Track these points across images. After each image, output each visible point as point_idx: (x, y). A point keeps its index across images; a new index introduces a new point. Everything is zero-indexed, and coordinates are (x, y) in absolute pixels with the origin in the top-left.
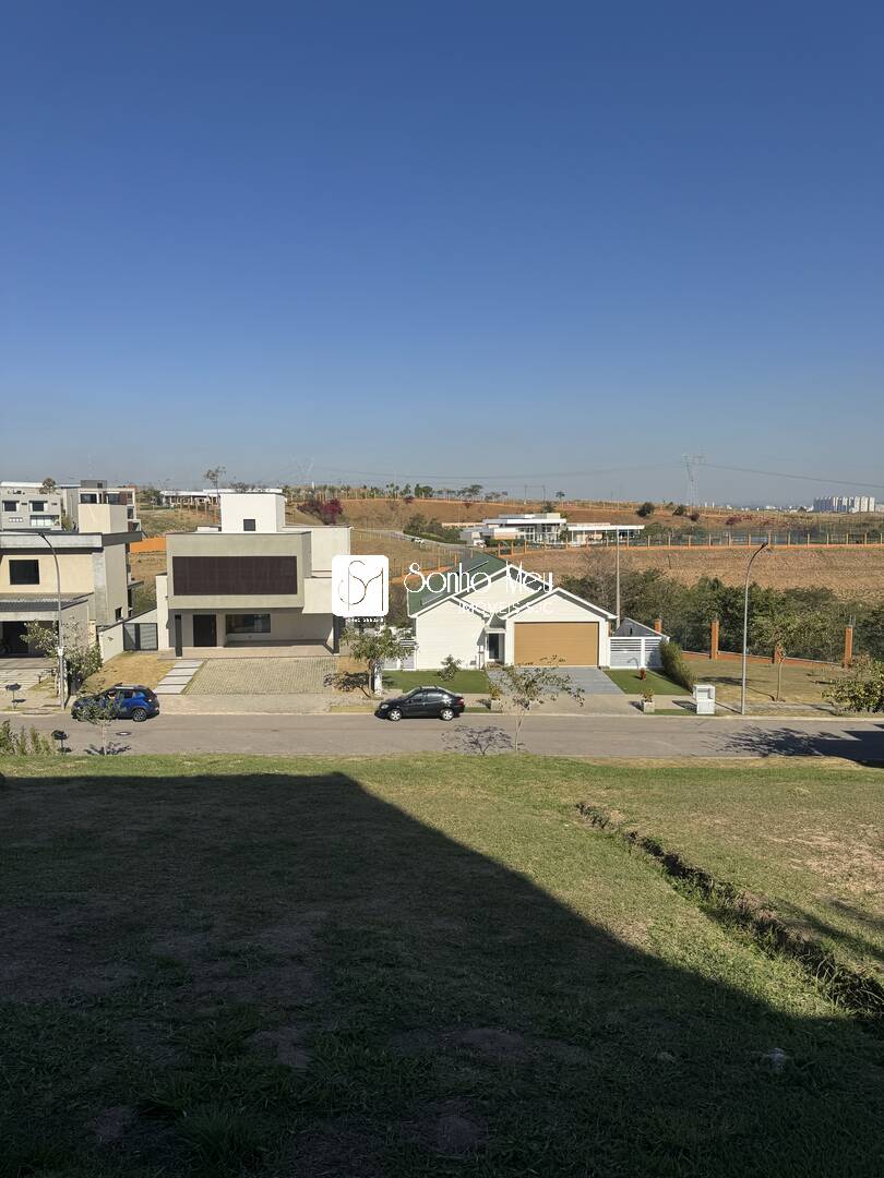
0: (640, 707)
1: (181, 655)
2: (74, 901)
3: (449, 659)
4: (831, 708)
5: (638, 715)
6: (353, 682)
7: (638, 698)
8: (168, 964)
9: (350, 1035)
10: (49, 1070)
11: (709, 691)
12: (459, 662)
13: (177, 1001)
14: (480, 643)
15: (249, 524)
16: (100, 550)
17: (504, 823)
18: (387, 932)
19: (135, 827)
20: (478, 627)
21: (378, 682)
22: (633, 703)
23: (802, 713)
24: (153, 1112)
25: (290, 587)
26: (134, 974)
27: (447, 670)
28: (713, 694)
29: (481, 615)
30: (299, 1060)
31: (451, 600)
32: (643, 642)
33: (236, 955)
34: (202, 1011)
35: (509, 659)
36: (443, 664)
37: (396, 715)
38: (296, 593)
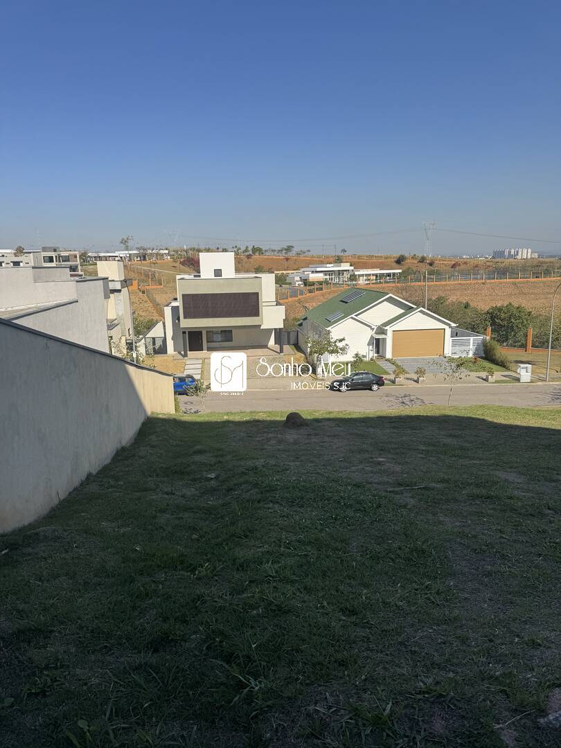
0: (486, 380)
1: (187, 356)
3: (357, 355)
5: (486, 384)
7: (484, 375)
11: (526, 368)
12: (364, 356)
14: (369, 345)
15: (218, 273)
16: (119, 291)
20: (368, 334)
22: (478, 377)
25: (255, 311)
27: (355, 362)
28: (530, 370)
29: (370, 326)
31: (352, 318)
32: (471, 340)
35: (389, 355)
36: (353, 357)
37: (344, 388)
38: (259, 316)
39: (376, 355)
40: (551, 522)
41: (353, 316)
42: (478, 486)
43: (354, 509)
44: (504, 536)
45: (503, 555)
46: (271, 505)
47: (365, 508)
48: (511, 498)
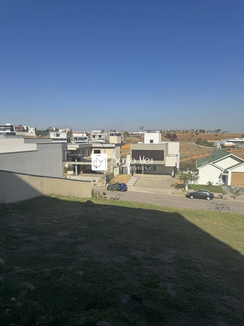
1: (133, 176)
2: (111, 238)
3: (209, 182)
6: (179, 187)
8: (135, 259)
9: (187, 289)
10: (109, 281)
12: (212, 183)
13: (138, 269)
14: (220, 177)
15: (151, 141)
17: (230, 234)
18: (195, 261)
19: (124, 220)
20: (219, 173)
21: (187, 187)
24: (135, 298)
25: (162, 159)
26: (127, 260)
27: (208, 185)
29: (220, 169)
30: (174, 293)
31: (211, 164)
33: (153, 260)
34: (145, 273)
35: (229, 183)
36: (207, 183)
37: (192, 197)
38: (163, 160)
41: (211, 163)
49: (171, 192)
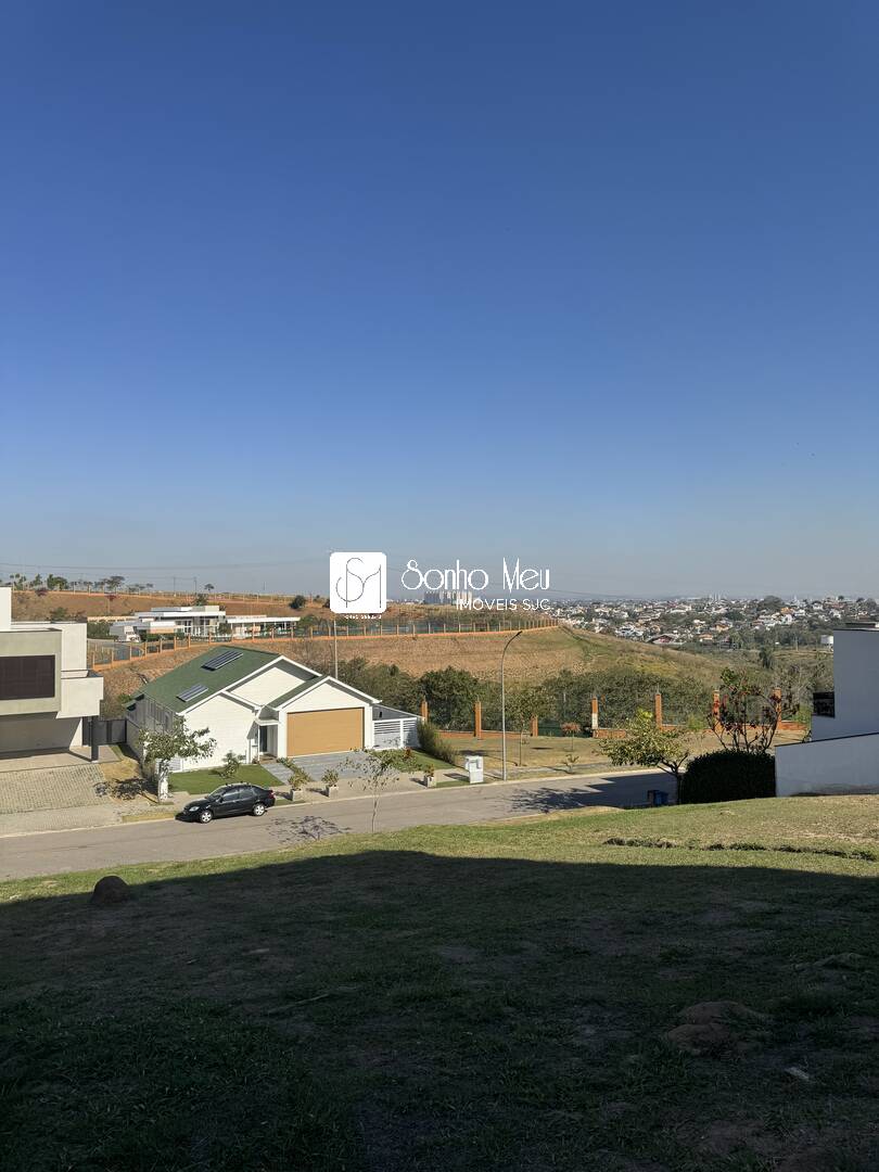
0: (424, 783)
3: (229, 755)
4: (567, 768)
5: (424, 790)
7: (420, 775)
11: (477, 761)
12: (242, 758)
14: (249, 737)
20: (249, 719)
21: (164, 786)
22: (414, 780)
23: (546, 774)
25: (48, 690)
27: (227, 768)
28: (481, 764)
29: (251, 708)
32: (402, 723)
35: (282, 753)
36: (224, 760)
37: (206, 816)
38: (53, 695)
39: (262, 753)
40: (512, 1029)
41: (223, 691)
42: (409, 978)
43: (205, 1065)
44: (445, 1070)
45: (443, 1108)
46: (45, 1086)
47: (225, 1058)
48: (456, 994)
49: (111, 813)
